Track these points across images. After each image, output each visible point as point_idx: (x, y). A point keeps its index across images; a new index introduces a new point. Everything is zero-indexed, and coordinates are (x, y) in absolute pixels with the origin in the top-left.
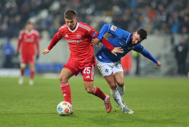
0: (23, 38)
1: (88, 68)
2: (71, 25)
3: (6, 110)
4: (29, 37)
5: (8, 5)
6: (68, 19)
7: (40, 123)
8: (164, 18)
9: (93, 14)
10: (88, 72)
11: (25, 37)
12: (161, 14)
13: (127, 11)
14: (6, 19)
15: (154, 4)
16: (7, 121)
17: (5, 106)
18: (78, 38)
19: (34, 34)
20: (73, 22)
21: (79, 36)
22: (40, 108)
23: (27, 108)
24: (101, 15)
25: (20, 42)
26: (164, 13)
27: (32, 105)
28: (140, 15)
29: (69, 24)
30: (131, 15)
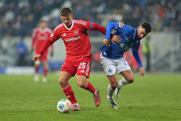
0: (36, 37)
1: (84, 63)
2: (67, 22)
3: (21, 107)
4: (42, 35)
5: (21, 5)
6: (64, 17)
7: (54, 119)
8: (173, 15)
9: (104, 12)
10: (84, 66)
11: (39, 35)
12: (170, 12)
13: (137, 10)
14: (19, 18)
15: (163, 3)
16: (22, 118)
17: (19, 103)
18: (76, 35)
19: (47, 33)
20: (69, 19)
21: (76, 32)
22: (53, 105)
23: (40, 105)
24: (112, 13)
25: (34, 40)
26: (173, 11)
27: (45, 102)
28: (150, 13)
29: (66, 21)
30: (141, 12)
